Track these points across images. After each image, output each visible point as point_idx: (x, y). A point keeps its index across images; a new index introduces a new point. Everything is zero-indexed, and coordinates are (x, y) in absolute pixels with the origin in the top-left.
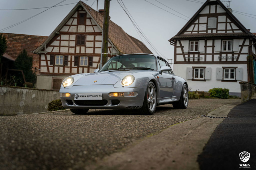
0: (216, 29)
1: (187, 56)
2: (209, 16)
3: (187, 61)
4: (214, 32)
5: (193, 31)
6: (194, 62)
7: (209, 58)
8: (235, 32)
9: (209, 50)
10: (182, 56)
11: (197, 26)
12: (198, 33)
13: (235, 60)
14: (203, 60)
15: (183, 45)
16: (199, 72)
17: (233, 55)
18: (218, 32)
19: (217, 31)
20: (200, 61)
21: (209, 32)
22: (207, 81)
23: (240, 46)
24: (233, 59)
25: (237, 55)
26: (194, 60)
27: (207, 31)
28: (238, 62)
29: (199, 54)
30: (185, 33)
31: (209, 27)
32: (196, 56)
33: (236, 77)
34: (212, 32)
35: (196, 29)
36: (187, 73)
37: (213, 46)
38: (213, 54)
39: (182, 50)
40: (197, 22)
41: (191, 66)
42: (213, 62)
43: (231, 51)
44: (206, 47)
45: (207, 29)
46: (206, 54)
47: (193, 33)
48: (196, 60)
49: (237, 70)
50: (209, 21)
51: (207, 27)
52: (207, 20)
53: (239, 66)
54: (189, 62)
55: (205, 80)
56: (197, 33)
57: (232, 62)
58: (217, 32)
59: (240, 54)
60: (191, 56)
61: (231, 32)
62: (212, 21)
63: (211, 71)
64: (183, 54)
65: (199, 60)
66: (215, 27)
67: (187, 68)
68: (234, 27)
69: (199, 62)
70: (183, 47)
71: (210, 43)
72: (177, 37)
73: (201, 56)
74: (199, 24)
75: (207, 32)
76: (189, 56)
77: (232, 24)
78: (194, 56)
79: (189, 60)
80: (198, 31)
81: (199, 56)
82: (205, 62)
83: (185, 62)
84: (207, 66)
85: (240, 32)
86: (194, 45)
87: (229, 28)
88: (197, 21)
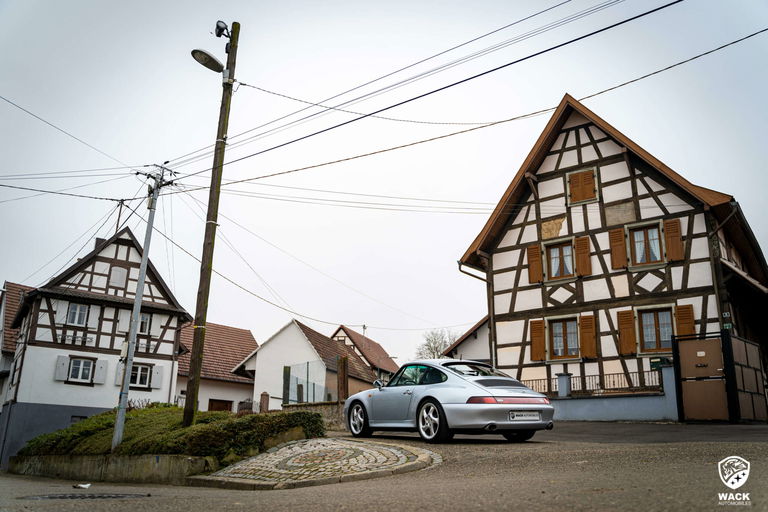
0: (125, 289)
1: (59, 332)
2: (114, 262)
3: (59, 341)
4: (121, 293)
5: (79, 285)
6: (73, 347)
7: (105, 342)
8: (156, 301)
9: (107, 327)
10: (50, 331)
11: (88, 276)
12: (90, 290)
13: (151, 351)
14: (93, 345)
15: (54, 309)
16: (82, 366)
17: (149, 342)
18: (128, 296)
19: (126, 293)
20: (87, 345)
21: (111, 292)
22: (95, 387)
23: (162, 327)
24: (148, 349)
25: (156, 343)
26: (74, 341)
27: (106, 290)
28: (156, 356)
29: (85, 330)
30: (62, 285)
31: (111, 284)
32: (80, 334)
33: (150, 381)
34: (116, 293)
35: (86, 282)
36: (57, 368)
37: (115, 321)
38: (113, 335)
39: (52, 320)
40: (89, 269)
41: (66, 353)
42: (111, 351)
43: (146, 334)
44: (101, 319)
45: (108, 286)
46: (99, 333)
47: (79, 288)
48: (78, 343)
49: (153, 369)
50: (113, 272)
51: (108, 282)
52: (110, 270)
53: (158, 362)
54: (63, 345)
55: (91, 384)
56: (87, 289)
57: (147, 355)
58: (125, 295)
59: (160, 340)
60: (70, 333)
61: (150, 300)
62: (119, 273)
63: (107, 367)
64: (53, 327)
65: (84, 342)
66: (124, 287)
67: (59, 357)
68: (156, 293)
69: (83, 347)
70: (55, 312)
71: (109, 313)
72: (46, 290)
73: (89, 335)
74: (93, 273)
75: (107, 292)
76: (64, 333)
77: (152, 286)
78: (75, 334)
79: (63, 340)
80: (90, 287)
81: (85, 335)
82: (97, 349)
83: (54, 344)
84: (100, 357)
85: (165, 302)
86: (78, 312)
87: (146, 291)
88: (91, 267)
